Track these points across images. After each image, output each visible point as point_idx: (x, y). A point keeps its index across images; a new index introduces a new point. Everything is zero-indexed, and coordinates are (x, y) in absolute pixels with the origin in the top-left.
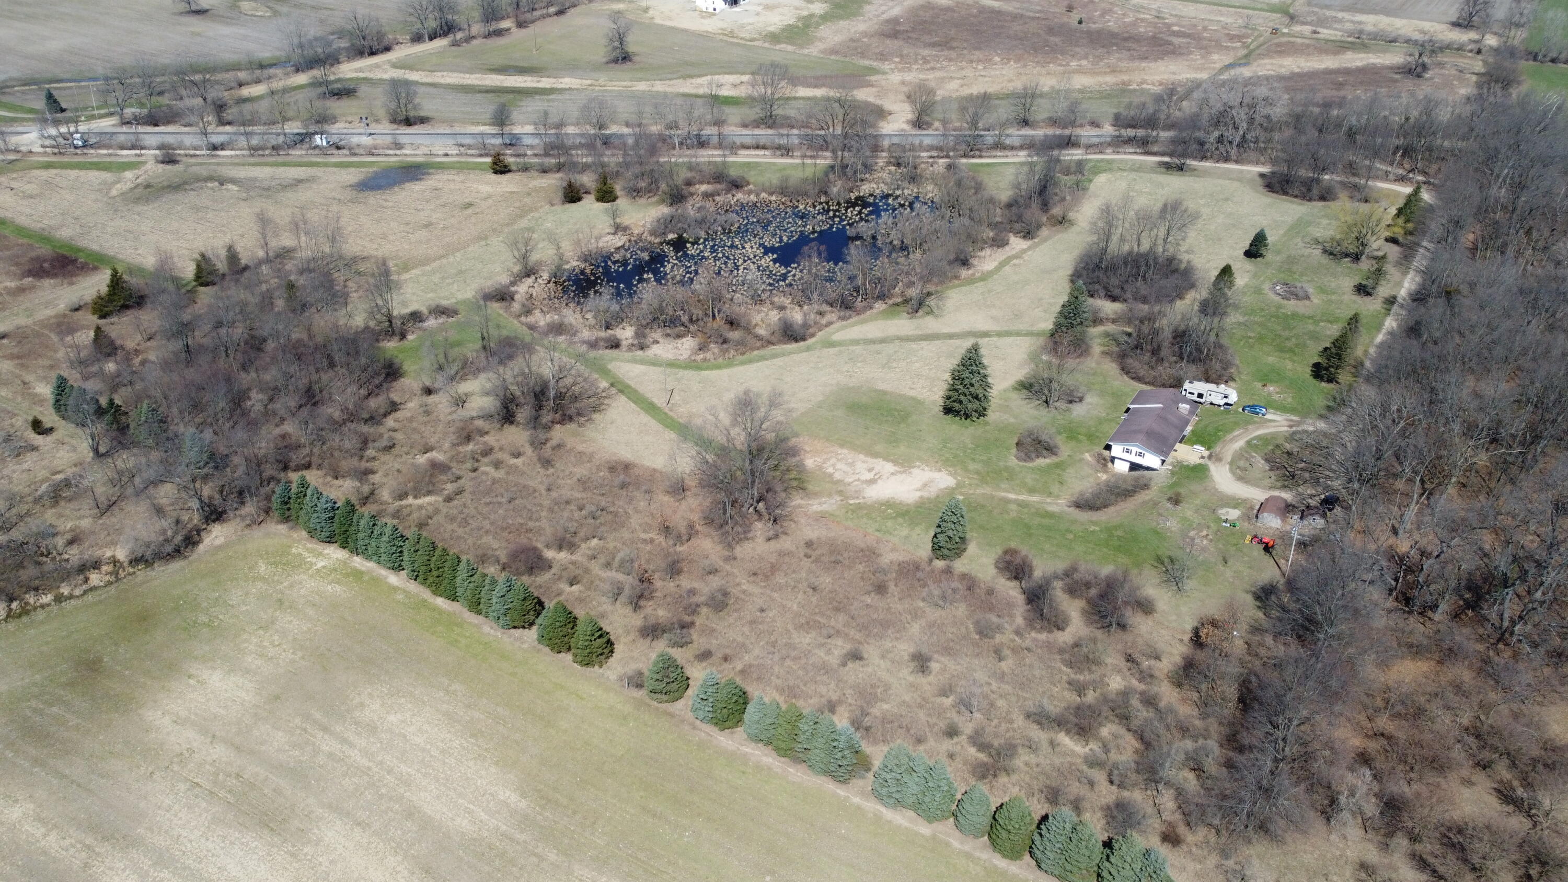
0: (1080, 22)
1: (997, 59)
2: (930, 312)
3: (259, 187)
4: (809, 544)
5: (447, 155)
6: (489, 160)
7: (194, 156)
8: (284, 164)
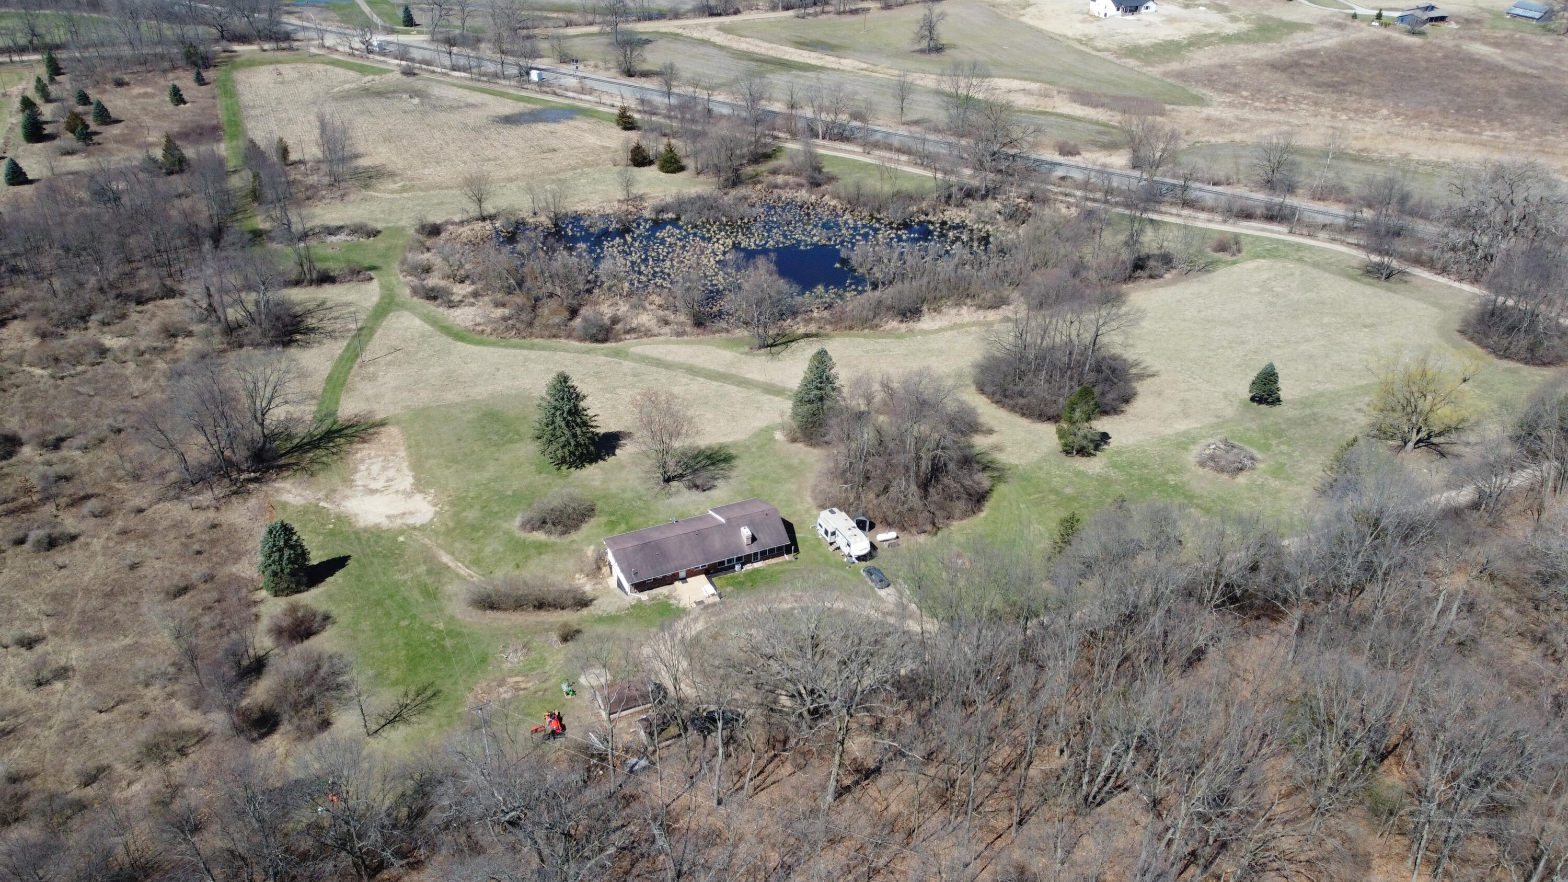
7: (433, 72)
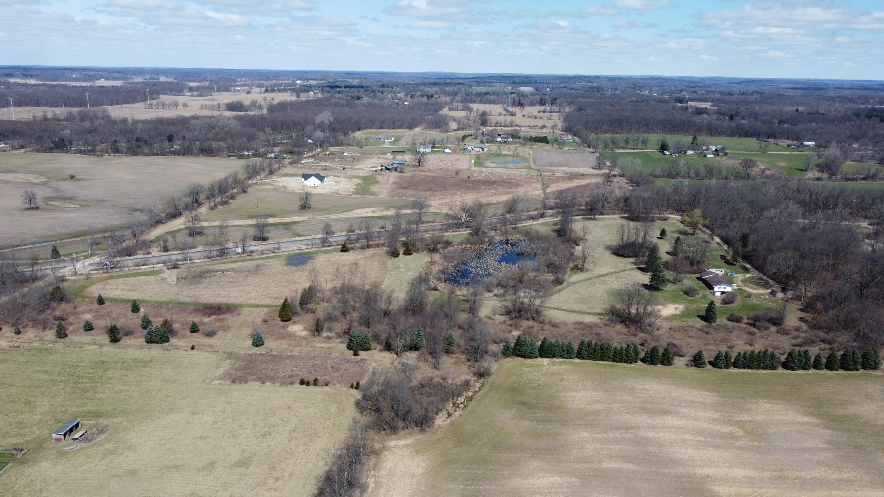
0: (469, 178)
1: (459, 193)
2: (587, 270)
3: (245, 271)
4: (670, 329)
5: (307, 249)
6: (340, 247)
8: (227, 263)
